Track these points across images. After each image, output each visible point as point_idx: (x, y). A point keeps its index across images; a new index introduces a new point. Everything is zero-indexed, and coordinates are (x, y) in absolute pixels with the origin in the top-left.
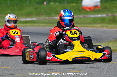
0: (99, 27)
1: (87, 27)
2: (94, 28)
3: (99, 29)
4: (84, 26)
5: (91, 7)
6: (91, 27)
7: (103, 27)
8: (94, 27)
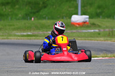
0: (103, 41)
1: (91, 40)
2: (99, 42)
3: (103, 42)
4: (88, 40)
5: (80, 23)
6: (95, 40)
7: (107, 40)
8: (97, 40)
